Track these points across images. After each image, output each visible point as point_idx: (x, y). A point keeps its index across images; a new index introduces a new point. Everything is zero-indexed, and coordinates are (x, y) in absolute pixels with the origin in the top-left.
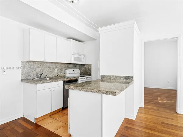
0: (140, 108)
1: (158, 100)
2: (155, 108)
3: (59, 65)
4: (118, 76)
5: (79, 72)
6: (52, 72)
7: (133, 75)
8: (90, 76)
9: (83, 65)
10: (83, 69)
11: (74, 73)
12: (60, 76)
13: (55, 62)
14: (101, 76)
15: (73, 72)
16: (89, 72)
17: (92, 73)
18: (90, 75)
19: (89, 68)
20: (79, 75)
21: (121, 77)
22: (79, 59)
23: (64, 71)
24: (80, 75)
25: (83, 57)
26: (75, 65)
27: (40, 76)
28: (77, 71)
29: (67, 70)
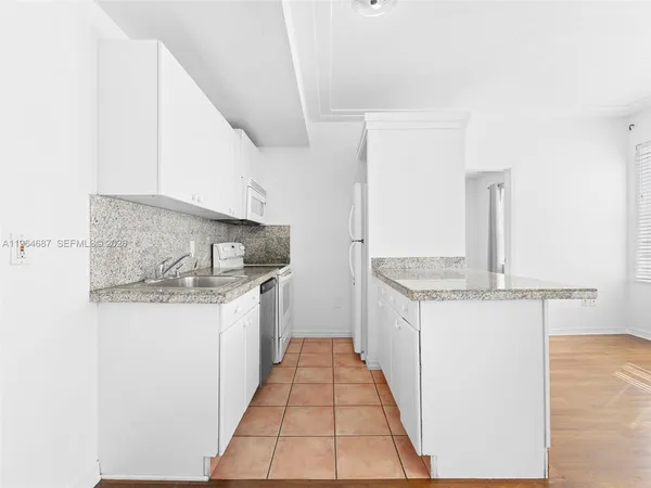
3: (199, 223)
5: (243, 253)
6: (183, 250)
11: (234, 256)
12: (199, 269)
14: (373, 260)
15: (232, 252)
16: (283, 250)
17: (292, 256)
18: (286, 260)
21: (433, 260)
23: (208, 249)
25: (263, 200)
27: (164, 271)
28: (240, 249)
29: (220, 246)
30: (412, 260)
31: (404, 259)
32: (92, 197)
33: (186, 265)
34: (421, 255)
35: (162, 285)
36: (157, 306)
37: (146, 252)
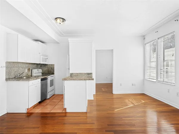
0: (94, 95)
1: (102, 90)
2: (102, 93)
4: (83, 73)
5: (41, 72)
8: (54, 75)
9: (45, 65)
10: (45, 69)
15: (38, 71)
16: (52, 71)
17: (55, 72)
19: (51, 68)
21: (85, 73)
23: (31, 71)
24: (42, 74)
27: (19, 76)
28: (40, 70)
29: (34, 70)
30: (80, 73)
31: (78, 73)
32: (6, 62)
33: (24, 74)
34: (82, 72)
35: (19, 78)
36: (17, 81)
37: (16, 72)
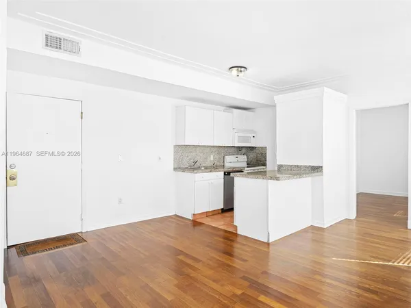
3: (216, 149)
4: (301, 166)
5: (246, 160)
6: (206, 158)
7: (322, 163)
8: (265, 167)
9: (252, 148)
10: (252, 155)
11: (238, 162)
12: (216, 166)
13: (212, 145)
14: (278, 165)
15: (236, 160)
16: (263, 159)
18: (264, 165)
19: (262, 154)
20: (245, 165)
21: (305, 167)
22: (246, 139)
24: (247, 164)
25: (251, 135)
26: (240, 149)
32: (174, 146)
